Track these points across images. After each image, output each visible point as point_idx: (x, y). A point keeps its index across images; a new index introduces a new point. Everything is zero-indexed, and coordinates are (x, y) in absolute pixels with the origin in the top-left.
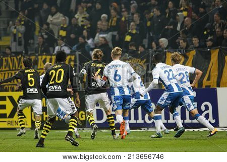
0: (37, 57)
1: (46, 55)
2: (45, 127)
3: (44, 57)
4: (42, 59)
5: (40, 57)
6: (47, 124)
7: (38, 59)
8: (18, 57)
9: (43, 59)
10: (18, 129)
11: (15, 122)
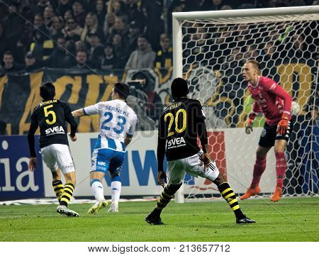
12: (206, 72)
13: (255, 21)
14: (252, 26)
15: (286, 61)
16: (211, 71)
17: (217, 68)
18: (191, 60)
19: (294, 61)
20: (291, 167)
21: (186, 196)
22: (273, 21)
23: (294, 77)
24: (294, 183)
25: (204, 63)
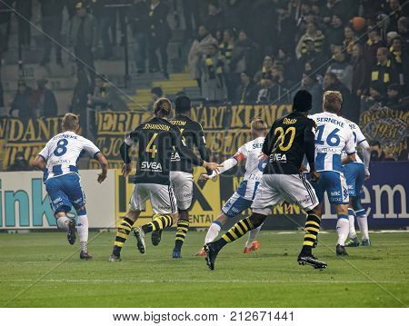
0: (229, 107)
1: (244, 104)
2: (239, 224)
3: (241, 108)
4: (237, 110)
5: (234, 108)
6: (245, 221)
7: (231, 111)
8: (198, 108)
9: (240, 110)
10: (198, 230)
11: (194, 217)
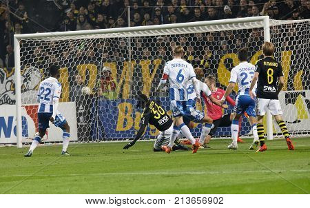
12: (35, 70)
13: (63, 39)
14: (62, 42)
15: (82, 63)
16: (38, 69)
17: (40, 67)
18: (25, 63)
19: (87, 63)
20: (86, 125)
21: (23, 144)
22: (74, 39)
23: (87, 72)
24: (87, 134)
25: (33, 65)
